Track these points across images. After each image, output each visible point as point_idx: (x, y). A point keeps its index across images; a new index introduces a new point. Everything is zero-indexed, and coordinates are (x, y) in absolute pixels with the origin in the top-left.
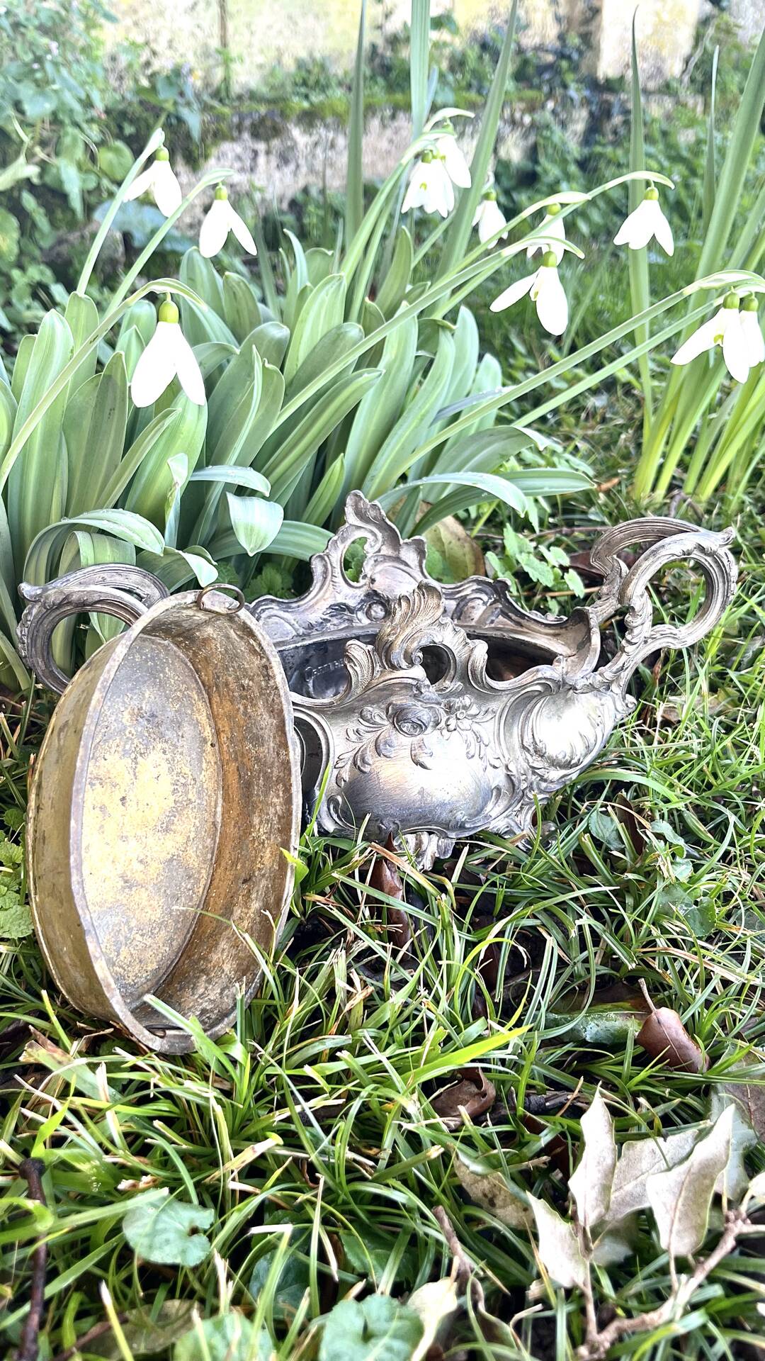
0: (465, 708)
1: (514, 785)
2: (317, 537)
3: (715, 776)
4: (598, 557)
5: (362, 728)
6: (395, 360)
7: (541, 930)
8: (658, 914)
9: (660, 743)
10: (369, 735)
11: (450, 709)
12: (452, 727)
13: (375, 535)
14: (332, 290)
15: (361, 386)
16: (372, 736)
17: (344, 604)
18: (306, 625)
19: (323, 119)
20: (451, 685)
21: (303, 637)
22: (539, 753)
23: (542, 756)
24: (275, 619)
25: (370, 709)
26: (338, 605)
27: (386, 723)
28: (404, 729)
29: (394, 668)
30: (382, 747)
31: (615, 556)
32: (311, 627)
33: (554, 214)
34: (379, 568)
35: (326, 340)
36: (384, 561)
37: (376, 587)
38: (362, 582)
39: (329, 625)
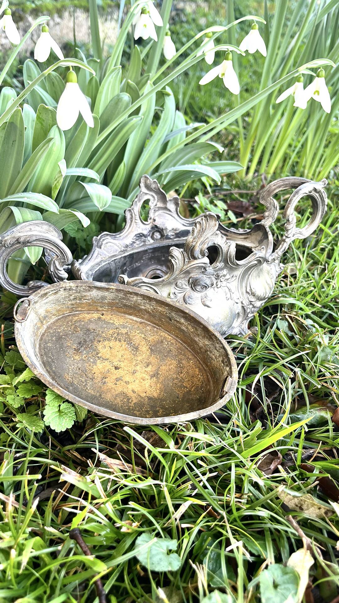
0: (224, 276)
1: (245, 310)
2: (120, 202)
3: (320, 296)
4: (263, 198)
5: (176, 291)
6: (146, 112)
7: (270, 376)
8: (322, 361)
9: (290, 286)
10: (180, 295)
11: (218, 277)
12: (218, 286)
13: (154, 197)
14: (114, 76)
15: (133, 125)
16: (182, 295)
17: (142, 233)
18: (124, 246)
19: (42, 12)
20: (219, 264)
21: (124, 251)
22: (253, 294)
23: (254, 296)
24: (109, 244)
25: (181, 281)
26: (139, 234)
27: (188, 287)
28: (198, 290)
29: (195, 258)
30: (187, 300)
31: (271, 198)
32: (127, 246)
33: (210, 37)
34: (157, 213)
35: (113, 102)
36: (159, 210)
37: (156, 223)
38: (149, 221)
39: (135, 245)
